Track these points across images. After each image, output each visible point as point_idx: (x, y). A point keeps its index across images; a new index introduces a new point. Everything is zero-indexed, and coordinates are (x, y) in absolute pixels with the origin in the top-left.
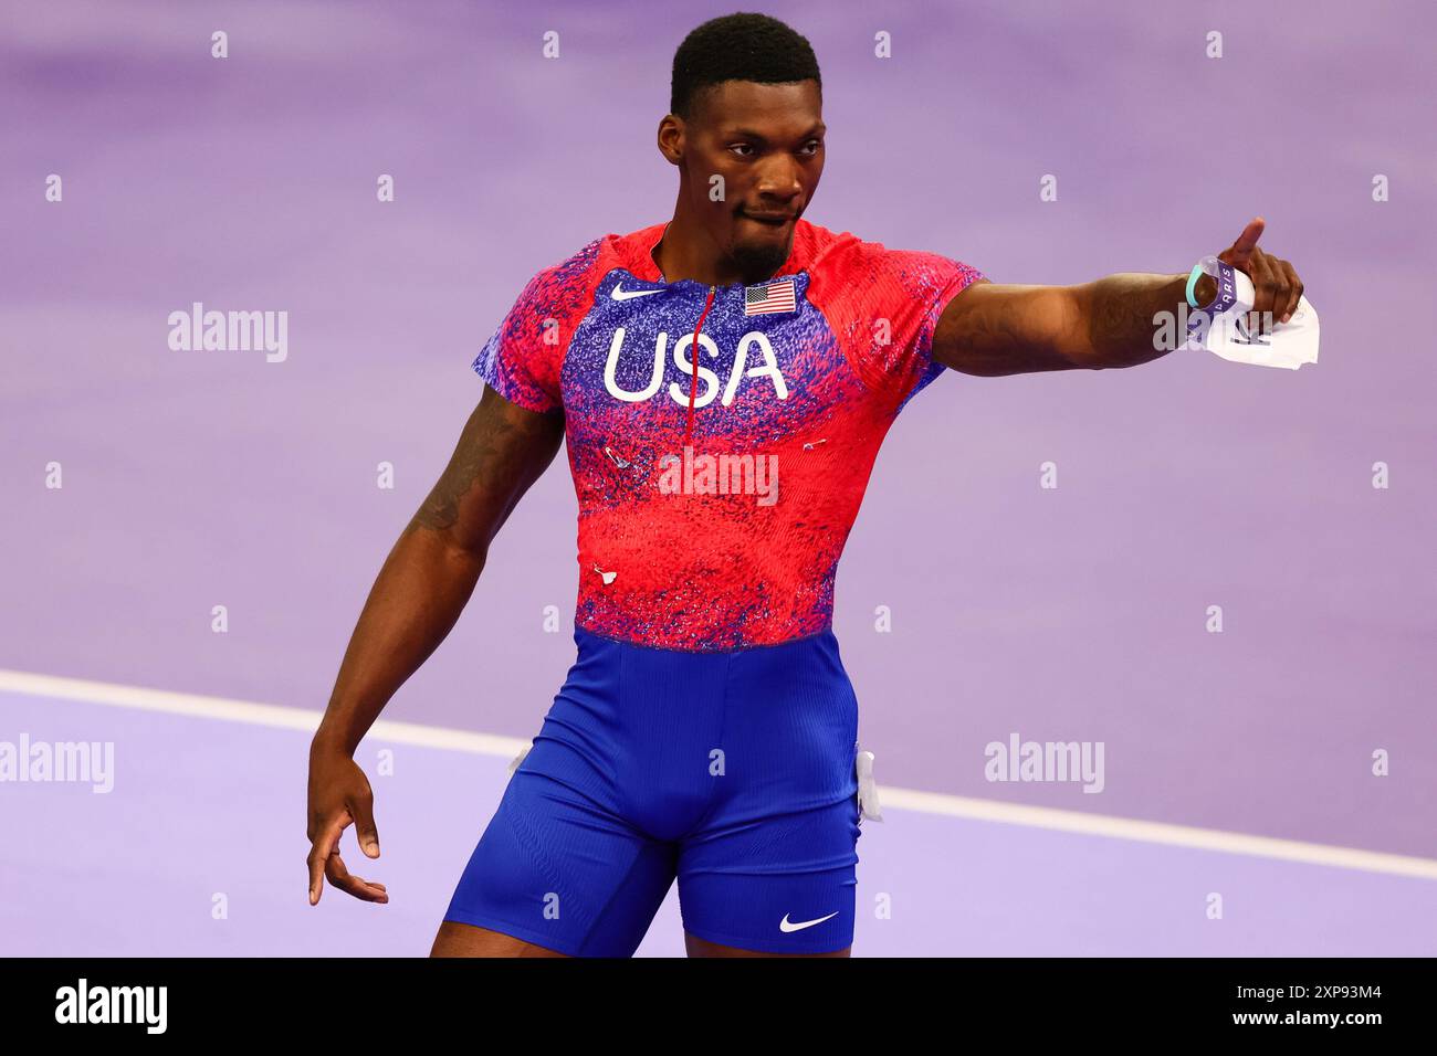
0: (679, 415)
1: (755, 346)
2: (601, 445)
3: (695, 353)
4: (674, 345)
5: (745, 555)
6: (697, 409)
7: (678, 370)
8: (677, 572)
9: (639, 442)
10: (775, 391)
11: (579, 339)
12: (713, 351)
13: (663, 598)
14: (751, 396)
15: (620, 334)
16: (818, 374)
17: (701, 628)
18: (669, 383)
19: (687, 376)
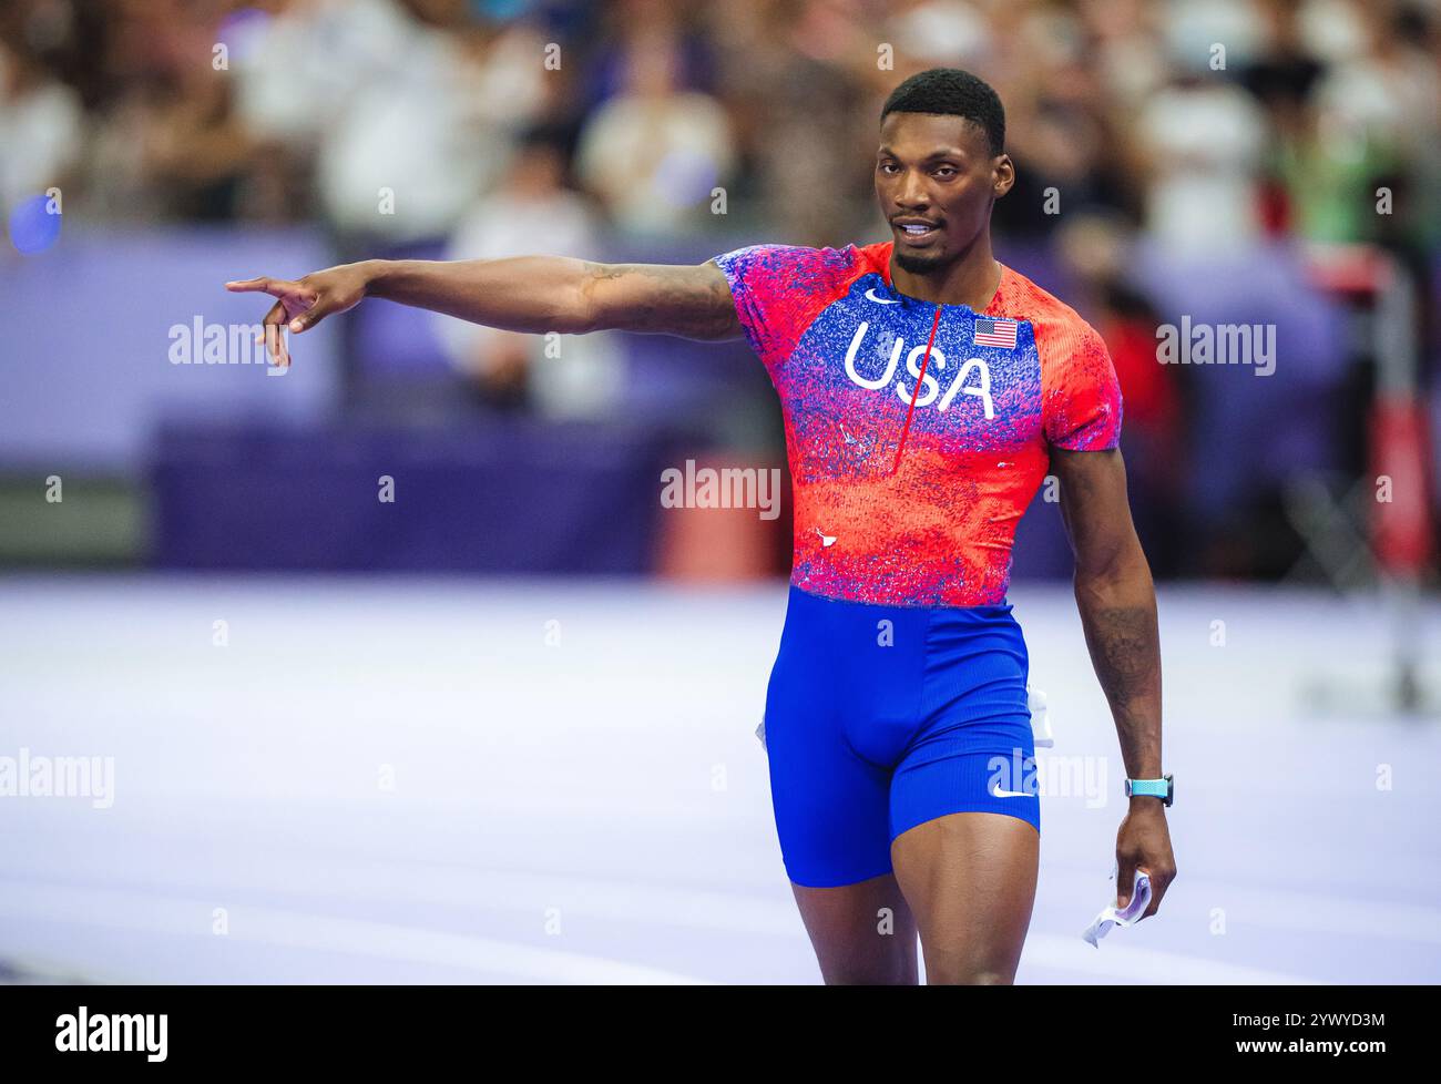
0: (902, 409)
1: (977, 370)
2: (836, 420)
3: (925, 362)
4: (908, 352)
6: (917, 407)
7: (907, 373)
8: (889, 540)
9: (867, 425)
10: (983, 410)
13: (874, 562)
14: (963, 409)
15: (864, 327)
17: (907, 588)
18: (897, 381)
19: (913, 378)
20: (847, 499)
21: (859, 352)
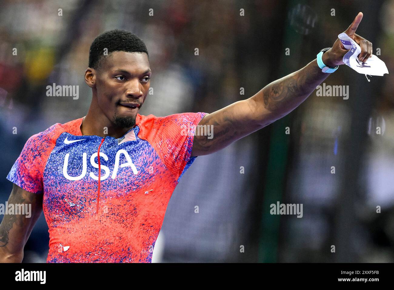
0: (95, 184)
1: (122, 155)
2: (63, 198)
3: (99, 160)
4: (90, 158)
5: (123, 237)
6: (102, 181)
7: (93, 167)
8: (97, 244)
9: (79, 195)
10: (132, 172)
11: (51, 159)
12: (106, 158)
13: (90, 255)
14: (123, 174)
15: (67, 156)
16: (149, 164)
18: (89, 172)
19: (96, 169)
20: (75, 229)
21: (68, 166)
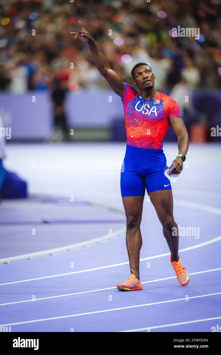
1: (154, 108)
2: (133, 116)
6: (145, 115)
8: (142, 137)
9: (138, 117)
13: (140, 141)
16: (161, 114)
17: (146, 145)
18: (143, 110)
19: (145, 110)
20: (135, 130)
